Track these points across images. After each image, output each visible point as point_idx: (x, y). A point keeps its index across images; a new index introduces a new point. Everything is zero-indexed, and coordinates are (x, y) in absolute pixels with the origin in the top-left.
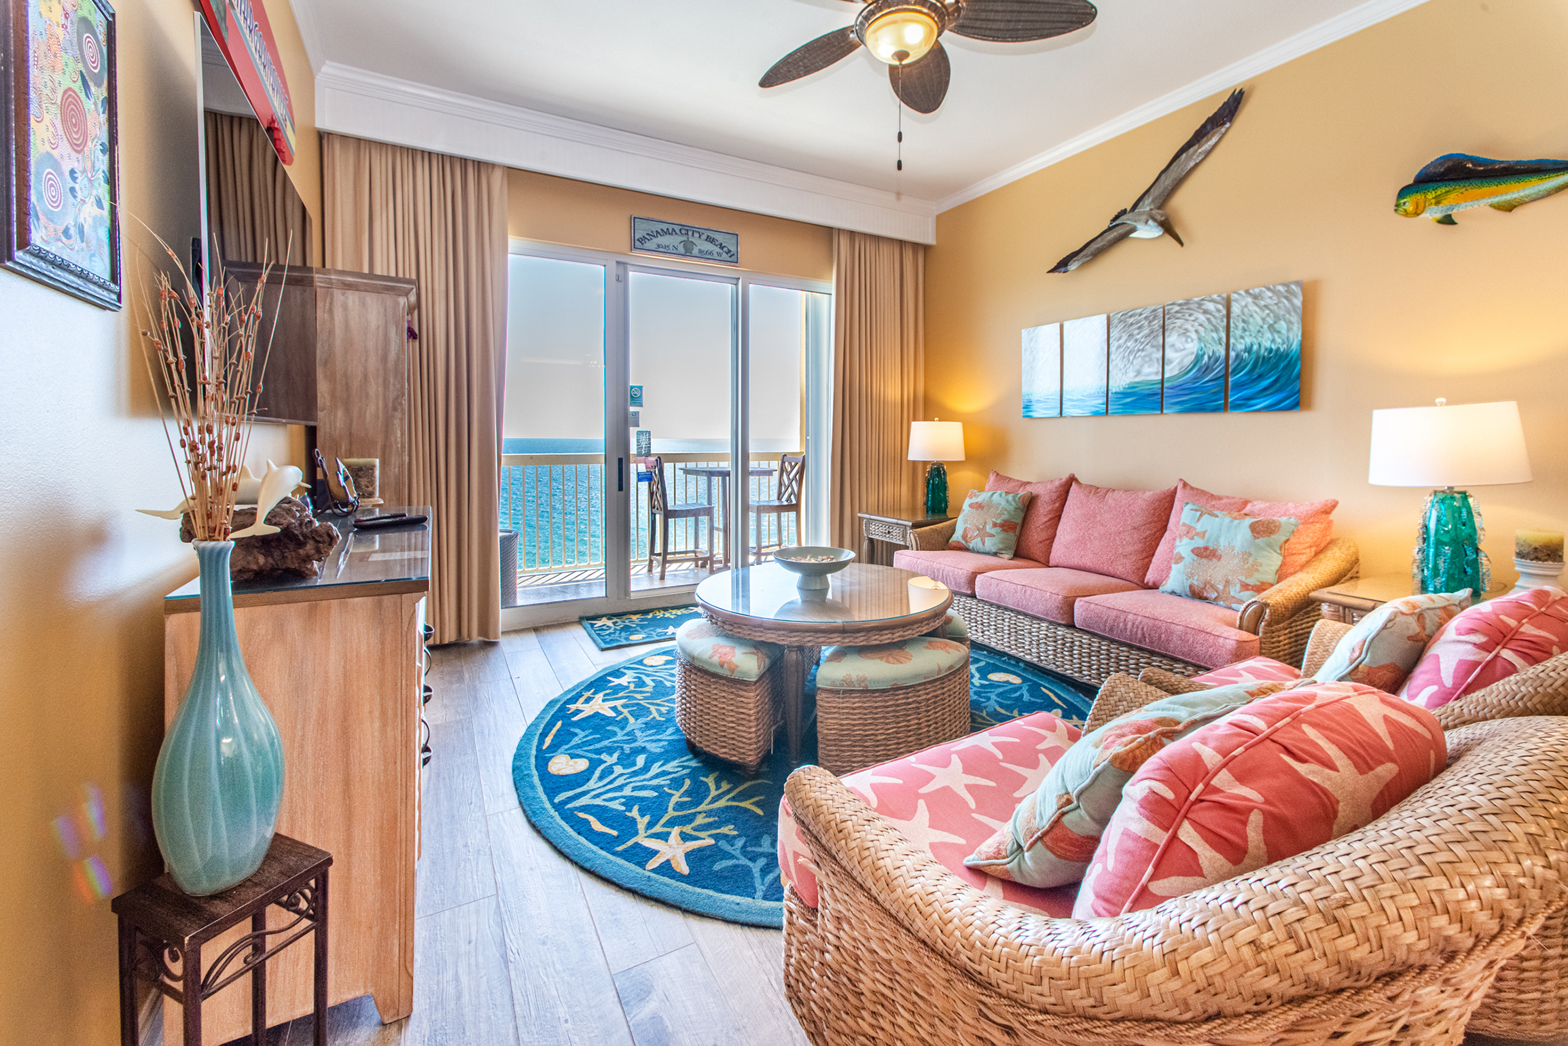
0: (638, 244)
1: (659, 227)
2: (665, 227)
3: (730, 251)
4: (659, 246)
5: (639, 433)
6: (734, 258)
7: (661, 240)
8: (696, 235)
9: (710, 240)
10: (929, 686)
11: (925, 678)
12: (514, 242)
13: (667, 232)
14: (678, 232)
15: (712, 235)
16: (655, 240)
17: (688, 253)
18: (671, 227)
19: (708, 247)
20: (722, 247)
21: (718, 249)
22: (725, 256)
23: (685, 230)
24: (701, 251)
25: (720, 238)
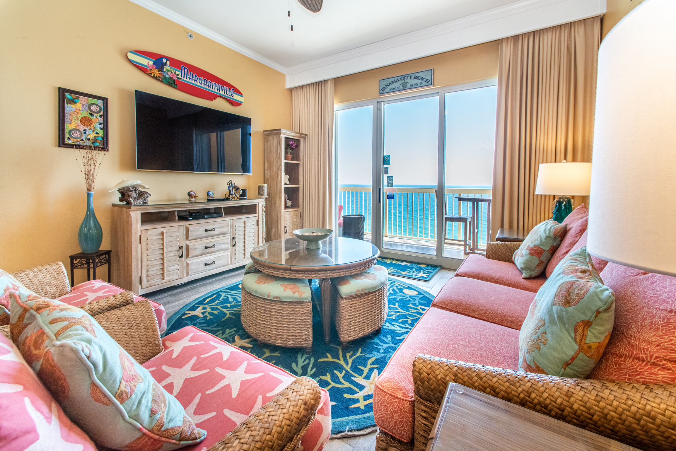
0: (381, 92)
1: (390, 81)
2: (393, 80)
3: (427, 80)
4: (390, 90)
5: (388, 177)
6: (430, 83)
7: (392, 86)
8: (409, 78)
9: (416, 78)
10: (262, 300)
11: (261, 295)
12: (337, 106)
13: (395, 82)
14: (399, 79)
15: (417, 75)
16: (389, 87)
17: (404, 88)
18: (396, 79)
19: (416, 81)
20: (422, 79)
21: (420, 81)
22: (424, 83)
23: (403, 77)
24: (411, 85)
25: (421, 75)
